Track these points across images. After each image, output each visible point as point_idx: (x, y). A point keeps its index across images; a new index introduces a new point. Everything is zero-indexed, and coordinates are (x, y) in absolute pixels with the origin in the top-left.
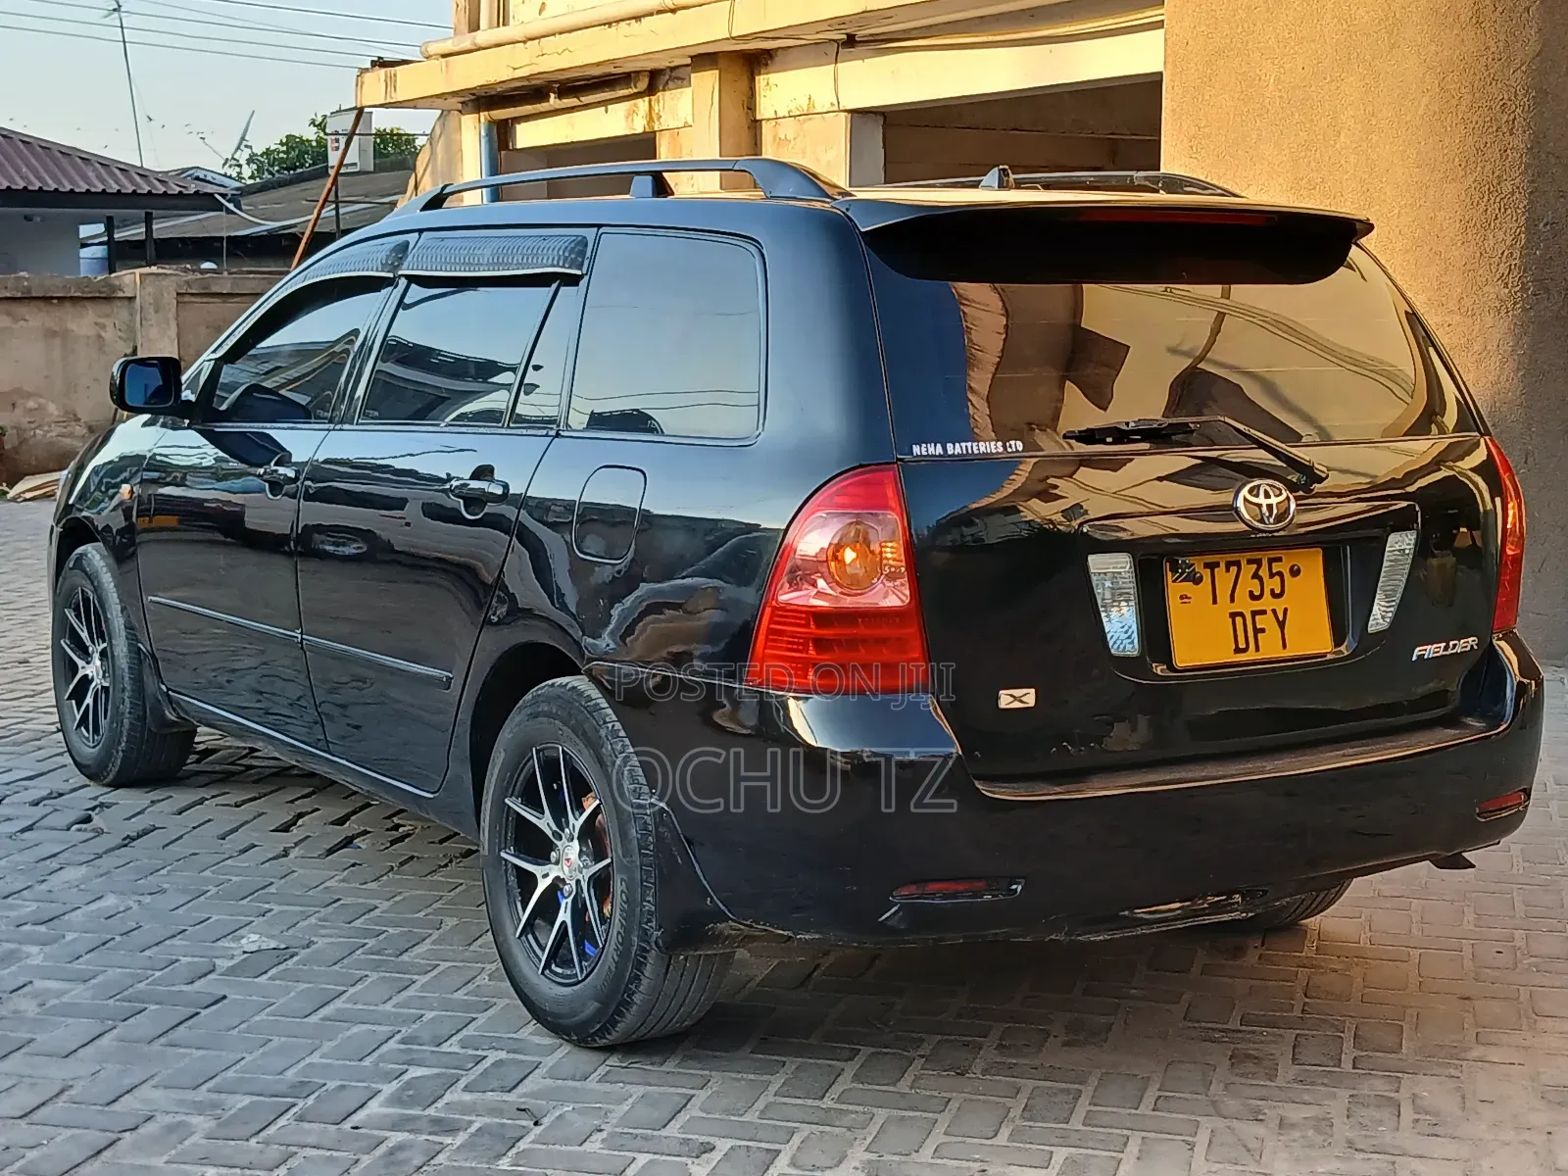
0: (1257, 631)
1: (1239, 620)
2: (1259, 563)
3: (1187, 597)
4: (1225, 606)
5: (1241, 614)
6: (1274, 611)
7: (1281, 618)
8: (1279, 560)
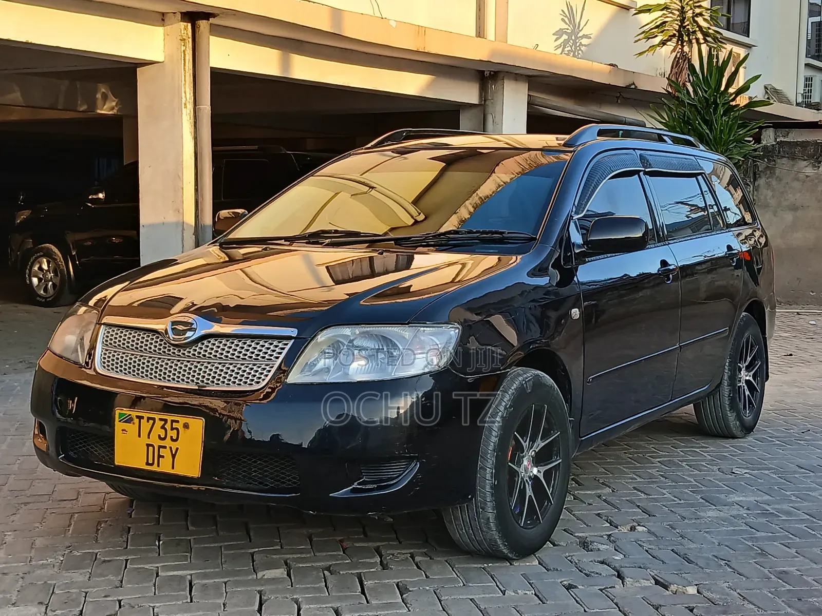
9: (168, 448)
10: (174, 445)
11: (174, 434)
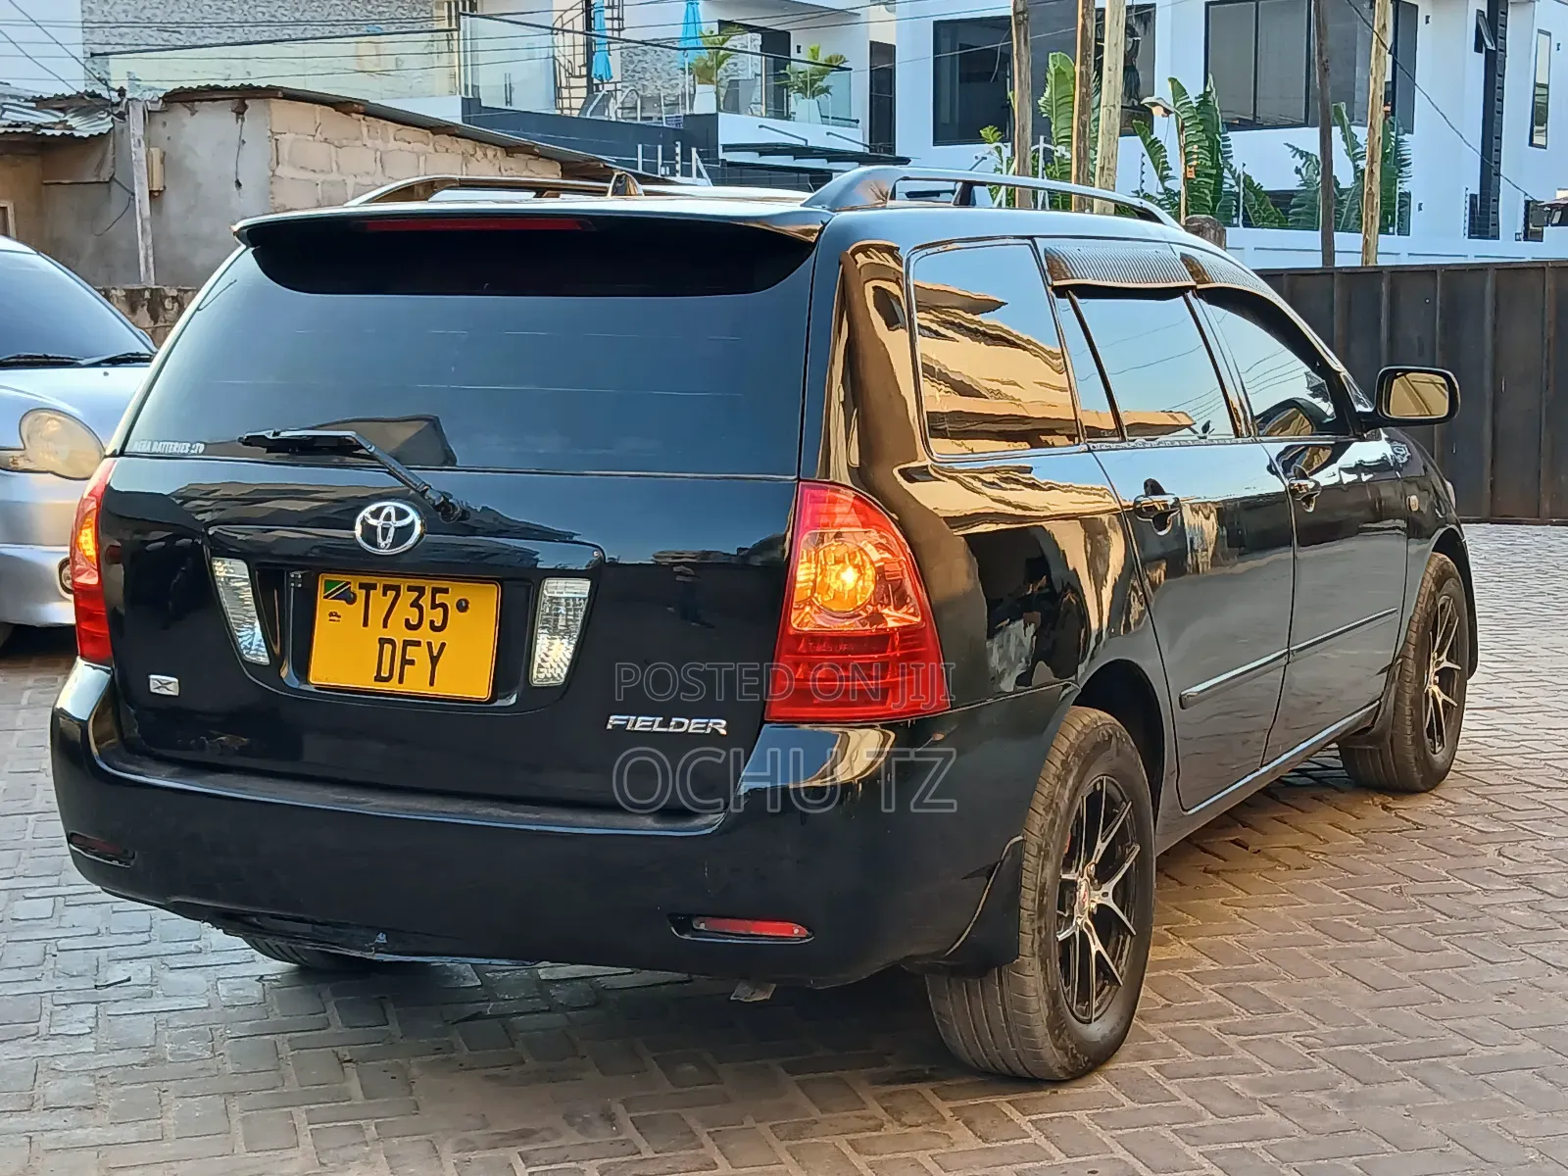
0: (405, 662)
1: (388, 647)
2: (421, 591)
3: (337, 615)
4: (376, 631)
5: (391, 642)
6: (429, 644)
7: (435, 654)
8: (446, 591)
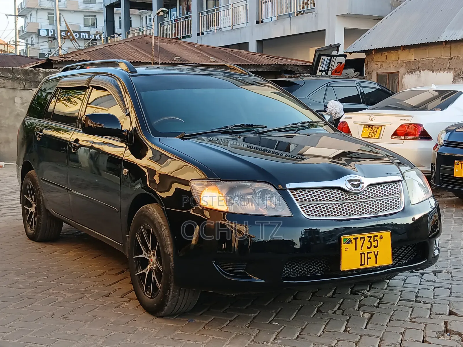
9: (373, 253)
10: (376, 250)
11: (375, 244)
